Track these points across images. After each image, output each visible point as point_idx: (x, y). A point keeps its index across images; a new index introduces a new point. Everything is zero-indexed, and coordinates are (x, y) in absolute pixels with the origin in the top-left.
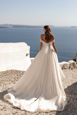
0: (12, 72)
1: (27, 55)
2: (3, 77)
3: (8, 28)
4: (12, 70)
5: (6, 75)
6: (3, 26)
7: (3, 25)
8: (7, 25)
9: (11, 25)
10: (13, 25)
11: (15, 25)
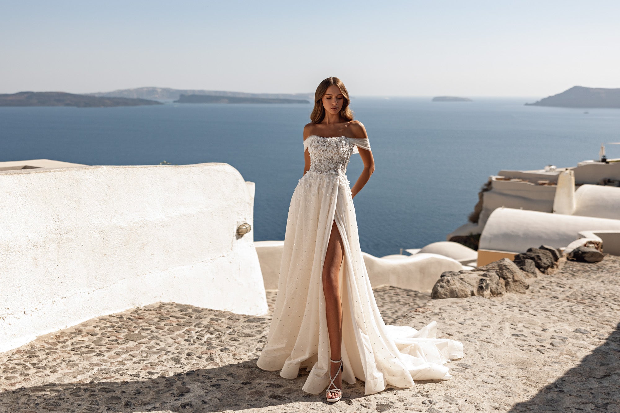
0: (161, 319)
1: (240, 234)
2: (109, 349)
3: (157, 103)
4: (161, 306)
5: (127, 340)
6: (135, 96)
7: (137, 90)
8: (153, 91)
9: (168, 92)
10: (177, 91)
11: (186, 91)
